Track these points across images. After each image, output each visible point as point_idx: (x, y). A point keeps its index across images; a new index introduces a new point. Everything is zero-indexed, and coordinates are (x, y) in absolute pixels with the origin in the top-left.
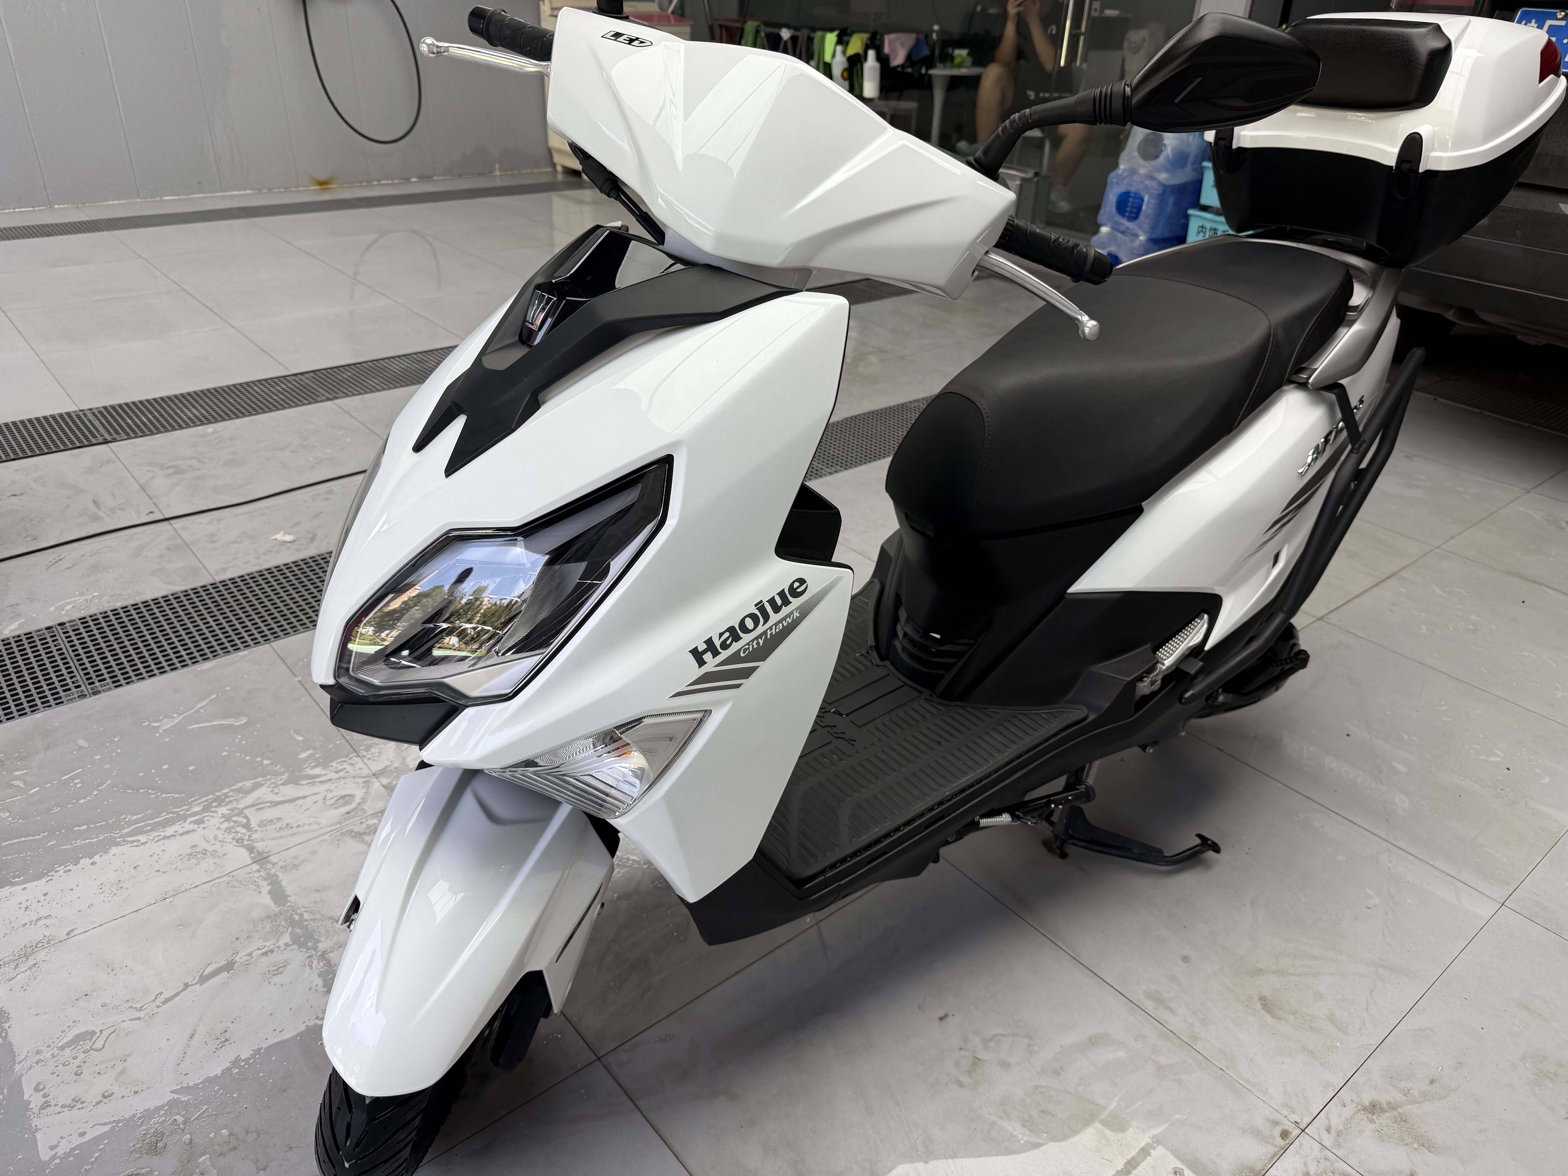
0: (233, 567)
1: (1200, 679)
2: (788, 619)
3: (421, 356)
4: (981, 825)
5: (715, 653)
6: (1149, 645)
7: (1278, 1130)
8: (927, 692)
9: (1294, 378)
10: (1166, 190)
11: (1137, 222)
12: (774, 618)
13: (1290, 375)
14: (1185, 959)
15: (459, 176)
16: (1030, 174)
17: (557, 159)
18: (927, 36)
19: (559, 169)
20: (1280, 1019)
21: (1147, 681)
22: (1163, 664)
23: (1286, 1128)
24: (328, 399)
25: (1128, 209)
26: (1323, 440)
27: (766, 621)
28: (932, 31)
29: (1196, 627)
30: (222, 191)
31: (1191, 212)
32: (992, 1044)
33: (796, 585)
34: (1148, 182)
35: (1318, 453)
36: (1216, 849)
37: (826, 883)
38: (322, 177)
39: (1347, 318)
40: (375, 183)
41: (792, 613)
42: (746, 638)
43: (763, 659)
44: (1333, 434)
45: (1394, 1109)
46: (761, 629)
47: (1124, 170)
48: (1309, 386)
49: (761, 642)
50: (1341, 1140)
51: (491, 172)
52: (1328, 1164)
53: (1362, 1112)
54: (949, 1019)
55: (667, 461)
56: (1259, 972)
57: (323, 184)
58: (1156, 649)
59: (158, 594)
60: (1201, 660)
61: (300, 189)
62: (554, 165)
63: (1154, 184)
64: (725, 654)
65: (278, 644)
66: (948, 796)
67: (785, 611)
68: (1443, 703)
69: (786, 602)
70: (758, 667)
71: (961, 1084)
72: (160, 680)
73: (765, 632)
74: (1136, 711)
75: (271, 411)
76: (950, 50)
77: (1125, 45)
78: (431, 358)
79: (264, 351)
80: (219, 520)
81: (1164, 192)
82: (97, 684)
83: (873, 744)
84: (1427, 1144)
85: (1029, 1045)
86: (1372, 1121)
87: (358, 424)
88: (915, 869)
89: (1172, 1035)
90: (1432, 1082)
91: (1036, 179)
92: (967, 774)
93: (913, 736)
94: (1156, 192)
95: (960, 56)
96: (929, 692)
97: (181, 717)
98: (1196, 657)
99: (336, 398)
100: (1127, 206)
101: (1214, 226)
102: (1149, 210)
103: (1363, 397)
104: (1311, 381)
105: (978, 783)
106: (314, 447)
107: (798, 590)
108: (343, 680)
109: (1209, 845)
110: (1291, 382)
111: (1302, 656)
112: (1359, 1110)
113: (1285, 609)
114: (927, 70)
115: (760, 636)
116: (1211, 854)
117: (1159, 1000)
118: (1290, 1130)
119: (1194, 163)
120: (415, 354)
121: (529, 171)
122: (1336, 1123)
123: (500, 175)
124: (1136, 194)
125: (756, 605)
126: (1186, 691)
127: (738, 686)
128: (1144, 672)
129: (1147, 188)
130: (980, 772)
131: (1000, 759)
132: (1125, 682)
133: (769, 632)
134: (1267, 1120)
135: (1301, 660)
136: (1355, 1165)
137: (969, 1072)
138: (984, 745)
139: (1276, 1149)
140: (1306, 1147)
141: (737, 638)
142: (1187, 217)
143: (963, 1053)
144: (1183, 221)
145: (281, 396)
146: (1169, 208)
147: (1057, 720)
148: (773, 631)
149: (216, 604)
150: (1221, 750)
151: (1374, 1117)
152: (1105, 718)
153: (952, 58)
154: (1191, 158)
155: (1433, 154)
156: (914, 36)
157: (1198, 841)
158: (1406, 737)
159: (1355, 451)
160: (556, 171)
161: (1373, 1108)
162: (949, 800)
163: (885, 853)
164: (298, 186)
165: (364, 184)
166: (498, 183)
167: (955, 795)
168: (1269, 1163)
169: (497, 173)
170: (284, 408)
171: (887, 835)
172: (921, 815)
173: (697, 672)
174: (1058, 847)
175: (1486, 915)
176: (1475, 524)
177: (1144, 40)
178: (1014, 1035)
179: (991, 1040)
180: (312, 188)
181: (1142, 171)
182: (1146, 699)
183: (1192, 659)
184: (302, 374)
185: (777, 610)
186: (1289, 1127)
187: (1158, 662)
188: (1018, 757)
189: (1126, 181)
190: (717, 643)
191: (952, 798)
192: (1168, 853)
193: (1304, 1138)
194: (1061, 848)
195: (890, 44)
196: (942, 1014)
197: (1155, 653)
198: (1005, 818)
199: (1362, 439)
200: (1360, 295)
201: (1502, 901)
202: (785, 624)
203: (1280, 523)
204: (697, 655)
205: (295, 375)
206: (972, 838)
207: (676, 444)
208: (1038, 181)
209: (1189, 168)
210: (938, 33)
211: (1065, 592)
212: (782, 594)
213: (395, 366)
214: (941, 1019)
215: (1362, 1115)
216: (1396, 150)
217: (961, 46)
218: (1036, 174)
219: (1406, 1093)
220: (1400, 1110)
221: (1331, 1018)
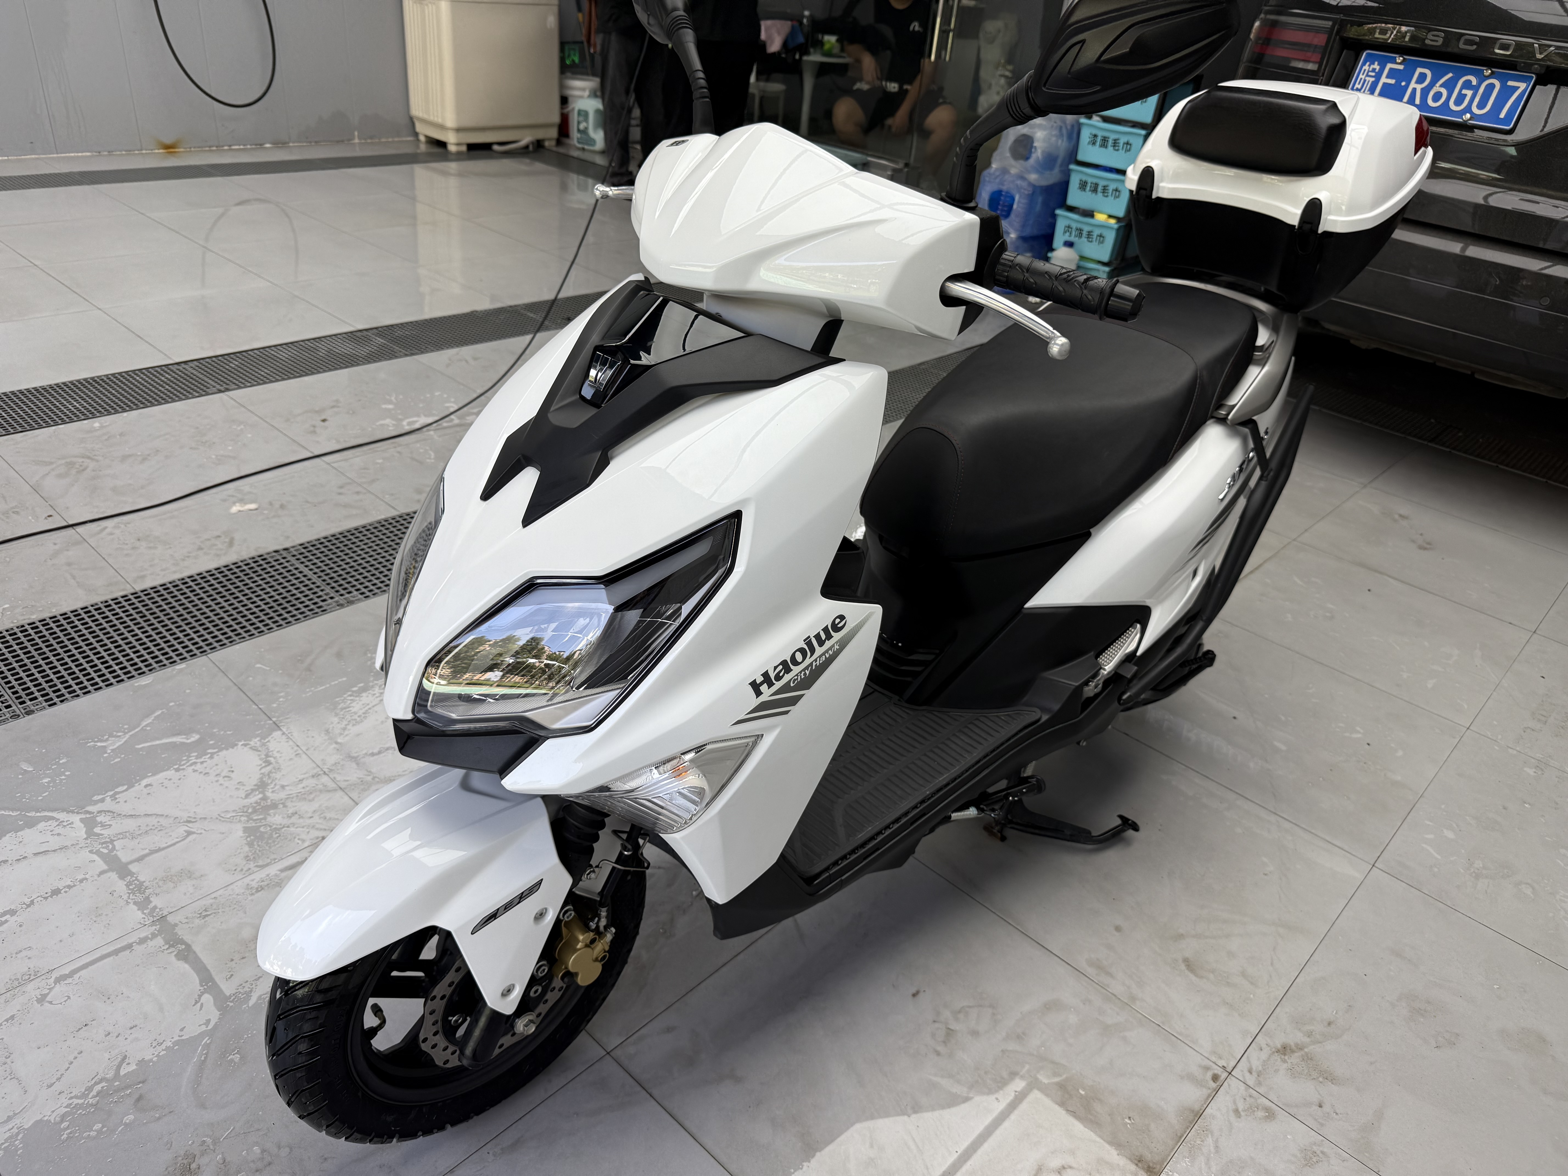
0: (152, 574)
1: (1135, 682)
2: (830, 651)
3: (309, 344)
4: (952, 819)
5: (770, 684)
6: (1092, 653)
7: (1209, 1075)
8: (896, 698)
9: (1215, 414)
10: (1036, 190)
11: (1008, 220)
12: (819, 650)
13: (1212, 412)
14: (1118, 929)
15: (316, 142)
16: (900, 166)
17: (419, 128)
18: (801, 23)
19: (422, 138)
20: (1201, 977)
21: (1092, 684)
22: (1105, 670)
23: (1216, 1072)
24: (220, 391)
25: (1000, 207)
26: (1237, 469)
27: (812, 654)
28: (803, 16)
29: (1130, 635)
30: (57, 153)
31: (1058, 212)
32: (961, 1016)
33: (838, 620)
34: (1019, 182)
35: (1234, 481)
36: (1136, 828)
37: (831, 879)
38: (168, 141)
39: (1255, 357)
40: (226, 148)
41: (833, 646)
42: (796, 670)
43: (808, 687)
44: (1246, 463)
45: (1301, 1049)
46: (808, 661)
47: (997, 169)
48: (1228, 422)
49: (807, 672)
50: (1261, 1079)
51: (349, 140)
52: (1252, 1100)
53: (1276, 1054)
54: (921, 995)
55: (737, 516)
56: (1181, 936)
57: (170, 148)
58: (1098, 656)
59: (78, 605)
60: (1135, 664)
61: (144, 152)
62: (416, 134)
63: (1024, 184)
64: (778, 685)
65: (216, 656)
66: (929, 795)
67: (828, 644)
68: (1311, 686)
69: (829, 637)
70: (803, 695)
71: (938, 1054)
72: (95, 696)
73: (811, 664)
74: (1082, 712)
75: (160, 404)
76: (820, 36)
77: (981, 35)
78: (320, 345)
79: (139, 336)
80: (126, 524)
81: (1034, 192)
82: (29, 703)
83: (854, 748)
84: (1329, 1077)
85: (994, 1014)
86: (1285, 1061)
87: (256, 418)
88: (898, 862)
89: (1114, 998)
90: (1329, 1024)
91: (906, 170)
92: (943, 775)
93: (889, 739)
94: (1026, 192)
95: (829, 41)
96: (897, 698)
97: (127, 736)
98: (1130, 662)
99: (227, 390)
100: (999, 204)
101: (1079, 226)
102: (1019, 209)
103: (1267, 428)
104: (1230, 417)
105: (953, 782)
106: (214, 443)
107: (839, 626)
108: (421, 716)
109: (1130, 825)
110: (1212, 417)
111: (1210, 656)
112: (1274, 1052)
113: (1204, 618)
114: (801, 56)
115: (807, 668)
116: (1131, 832)
117: (1099, 967)
118: (1220, 1073)
119: (1061, 166)
120: (302, 341)
121: (390, 140)
122: (1256, 1064)
123: (360, 143)
124: (1007, 192)
125: (804, 641)
126: (1124, 693)
127: (787, 712)
128: (1089, 678)
129: (1019, 188)
130: (954, 771)
131: (970, 759)
132: (1073, 687)
133: (814, 664)
134: (1200, 1066)
135: (1209, 658)
136: (1275, 1100)
137: (944, 1042)
138: (953, 746)
139: (1209, 1091)
140: (1233, 1088)
141: (788, 670)
142: (1054, 217)
143: (937, 1025)
144: (1050, 220)
145: (167, 387)
146: (1038, 208)
147: (1015, 721)
148: (818, 662)
149: (141, 615)
150: (1127, 735)
151: (1286, 1057)
152: (1056, 718)
153: (821, 44)
154: (1059, 161)
155: (1331, 217)
156: (789, 23)
157: (1119, 822)
158: (1283, 718)
159: (1264, 479)
160: (418, 140)
161: (1285, 1050)
162: (929, 799)
163: (878, 849)
164: (141, 150)
165: (214, 148)
166: (358, 152)
167: (934, 793)
168: (1205, 1103)
169: (356, 141)
170: (174, 401)
171: (880, 833)
172: (906, 814)
173: (755, 702)
174: (998, 831)
175: (1360, 877)
176: (1323, 518)
177: (999, 31)
178: (981, 1006)
179: (960, 1012)
180: (157, 151)
181: (1013, 171)
182: (1090, 700)
183: (1127, 664)
184: (185, 362)
185: (821, 643)
186: (1218, 1071)
187: (1101, 668)
188: (985, 757)
189: (997, 180)
190: (772, 675)
191: (932, 797)
192: (1095, 833)
193: (1232, 1081)
194: (1001, 831)
195: (766, 30)
196: (914, 991)
197: (1097, 659)
198: (972, 812)
199: (1269, 468)
200: (1263, 337)
201: (1373, 863)
202: (827, 656)
203: (1203, 541)
204: (755, 686)
205: (178, 364)
206: (941, 830)
207: (745, 501)
208: (908, 172)
209: (1056, 171)
210: (807, 17)
211: (1023, 607)
212: (826, 630)
213: (283, 355)
214: (914, 995)
215: (1277, 1057)
216: (1299, 212)
217: (831, 32)
218: (907, 165)
219: (1309, 1034)
220: (1306, 1050)
221: (1244, 974)
